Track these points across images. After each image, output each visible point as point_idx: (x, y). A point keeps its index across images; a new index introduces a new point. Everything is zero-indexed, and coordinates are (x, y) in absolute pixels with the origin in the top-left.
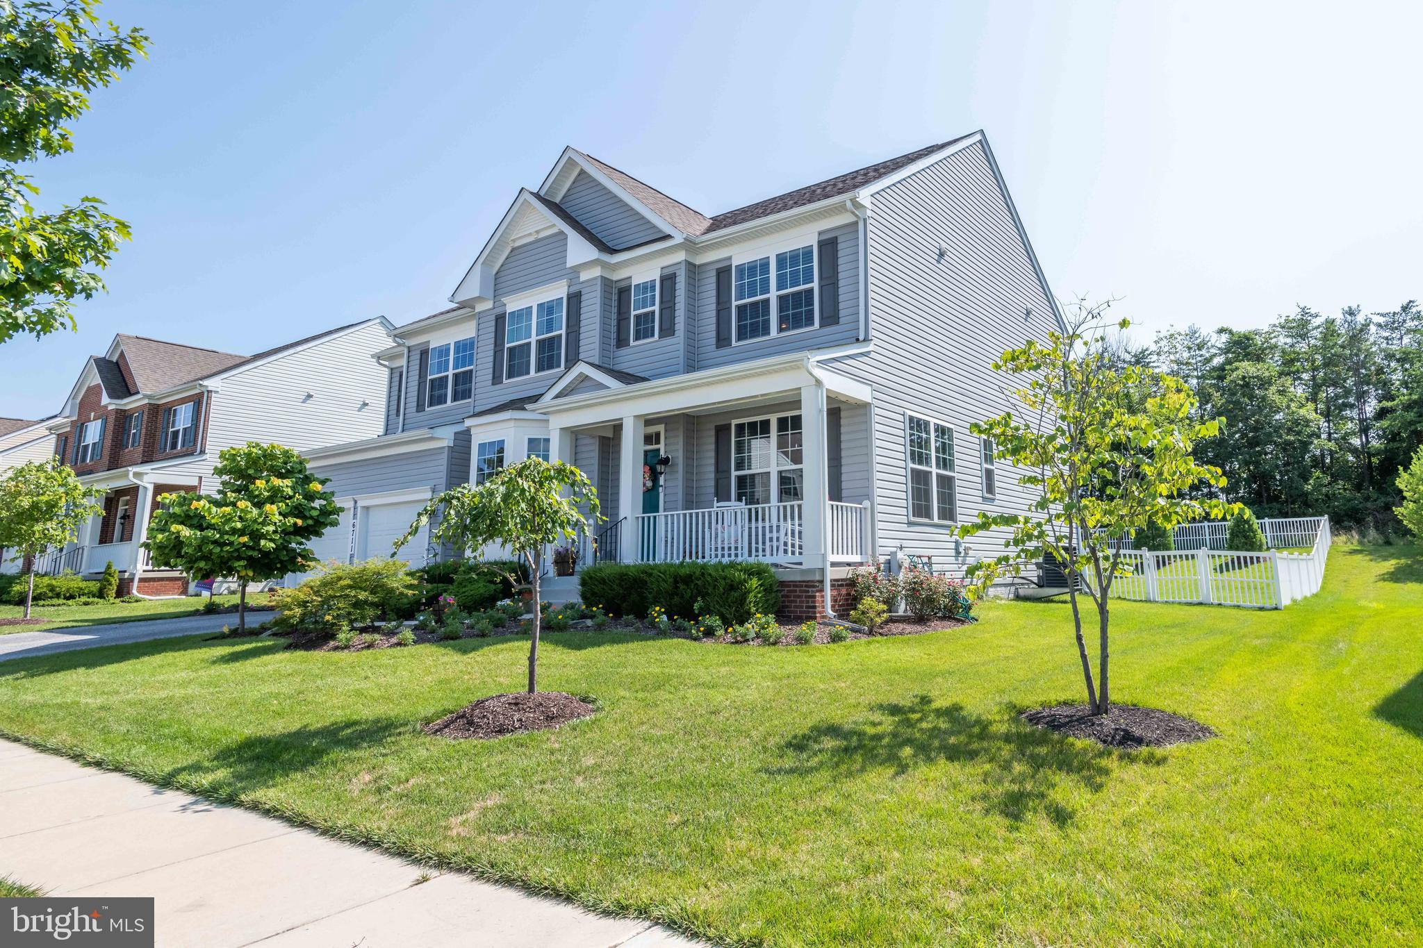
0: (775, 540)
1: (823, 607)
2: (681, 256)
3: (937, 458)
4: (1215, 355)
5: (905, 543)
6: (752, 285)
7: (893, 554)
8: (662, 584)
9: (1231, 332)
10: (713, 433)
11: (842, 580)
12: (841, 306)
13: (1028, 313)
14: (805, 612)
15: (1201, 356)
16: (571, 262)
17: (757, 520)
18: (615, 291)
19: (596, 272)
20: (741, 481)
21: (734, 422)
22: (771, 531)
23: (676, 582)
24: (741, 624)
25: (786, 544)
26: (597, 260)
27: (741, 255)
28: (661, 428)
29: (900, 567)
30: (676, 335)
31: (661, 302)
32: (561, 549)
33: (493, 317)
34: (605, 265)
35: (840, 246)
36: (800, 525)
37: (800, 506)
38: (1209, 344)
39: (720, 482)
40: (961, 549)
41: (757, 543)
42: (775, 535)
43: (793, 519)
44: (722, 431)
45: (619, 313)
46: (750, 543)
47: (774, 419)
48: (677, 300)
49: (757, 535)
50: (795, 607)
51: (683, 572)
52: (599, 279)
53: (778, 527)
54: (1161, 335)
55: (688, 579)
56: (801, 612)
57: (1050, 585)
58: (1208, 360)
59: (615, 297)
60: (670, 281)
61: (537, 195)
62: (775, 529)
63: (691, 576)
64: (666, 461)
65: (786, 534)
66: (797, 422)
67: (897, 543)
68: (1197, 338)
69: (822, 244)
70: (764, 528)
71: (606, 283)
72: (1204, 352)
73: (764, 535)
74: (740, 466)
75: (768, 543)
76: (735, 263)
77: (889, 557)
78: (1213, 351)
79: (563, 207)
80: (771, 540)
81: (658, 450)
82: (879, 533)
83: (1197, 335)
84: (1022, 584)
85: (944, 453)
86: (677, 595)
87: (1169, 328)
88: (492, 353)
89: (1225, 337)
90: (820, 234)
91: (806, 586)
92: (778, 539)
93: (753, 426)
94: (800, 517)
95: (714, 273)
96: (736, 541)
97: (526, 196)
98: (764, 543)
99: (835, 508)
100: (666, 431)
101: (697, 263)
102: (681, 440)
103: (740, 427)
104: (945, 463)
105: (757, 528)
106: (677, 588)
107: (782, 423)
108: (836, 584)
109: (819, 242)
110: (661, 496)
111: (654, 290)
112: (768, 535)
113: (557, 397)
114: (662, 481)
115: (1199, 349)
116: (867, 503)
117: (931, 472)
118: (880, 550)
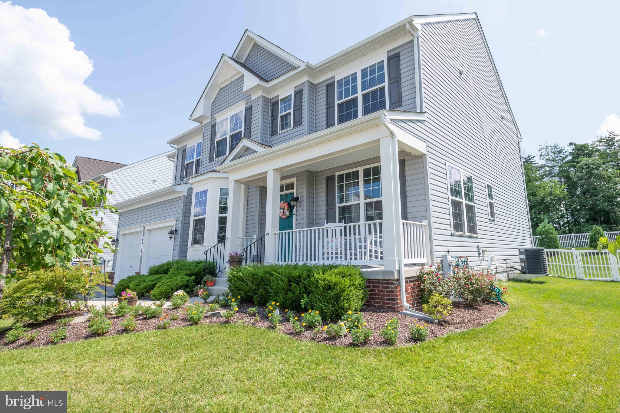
0: (363, 247)
1: (400, 299)
2: (305, 79)
3: (465, 194)
4: (567, 156)
5: (451, 249)
6: (347, 91)
7: (445, 257)
8: (280, 282)
9: (575, 144)
10: (325, 181)
11: (412, 277)
12: (403, 94)
13: (502, 118)
14: (386, 303)
15: (560, 156)
16: (245, 88)
17: (350, 234)
18: (270, 104)
19: (260, 93)
20: (342, 210)
21: (337, 174)
22: (360, 242)
23: (290, 281)
24: (335, 322)
25: (371, 251)
26: (258, 85)
27: (340, 75)
28: (294, 180)
29: (450, 265)
30: (303, 123)
31: (295, 106)
32: (233, 254)
33: (210, 127)
34: (264, 89)
35: (401, 58)
36: (381, 237)
37: (380, 224)
38: (564, 151)
39: (329, 210)
40: (481, 252)
41: (350, 249)
42: (363, 244)
43: (375, 232)
44: (330, 180)
45: (272, 116)
46: (346, 250)
47: (361, 170)
48: (303, 104)
49: (350, 244)
50: (379, 299)
51: (296, 273)
52: (261, 97)
53: (365, 238)
54: (542, 147)
55: (297, 280)
56: (383, 303)
57: (530, 272)
58: (564, 158)
59: (270, 108)
60: (299, 94)
61: (232, 58)
62: (363, 240)
63: (300, 277)
64: (297, 199)
65: (371, 244)
66: (377, 171)
67: (446, 249)
68: (558, 149)
69: (389, 59)
70: (355, 239)
71: (265, 100)
72: (561, 155)
73: (355, 244)
74: (341, 201)
75: (358, 250)
76: (336, 79)
77: (442, 259)
78: (566, 154)
79: (245, 64)
80: (360, 247)
81: (293, 193)
82: (435, 243)
83: (558, 147)
84: (510, 271)
85: (468, 191)
86: (291, 291)
87: (546, 144)
88: (209, 146)
89: (572, 147)
90: (388, 52)
91: (387, 283)
92: (365, 247)
93: (348, 175)
94: (381, 232)
95: (325, 87)
96: (337, 249)
97: (225, 58)
98: (355, 249)
99: (405, 225)
100: (297, 181)
101: (315, 83)
102: (305, 186)
103: (341, 177)
104: (469, 198)
105: (350, 239)
106: (290, 285)
107: (367, 173)
108: (408, 280)
109: (388, 58)
110: (294, 220)
111: (290, 100)
112: (358, 244)
113: (231, 161)
114: (294, 212)
115: (559, 154)
116: (425, 223)
117: (462, 203)
118: (436, 254)
